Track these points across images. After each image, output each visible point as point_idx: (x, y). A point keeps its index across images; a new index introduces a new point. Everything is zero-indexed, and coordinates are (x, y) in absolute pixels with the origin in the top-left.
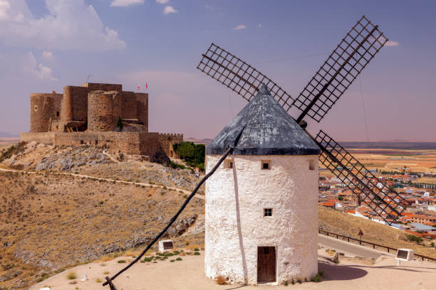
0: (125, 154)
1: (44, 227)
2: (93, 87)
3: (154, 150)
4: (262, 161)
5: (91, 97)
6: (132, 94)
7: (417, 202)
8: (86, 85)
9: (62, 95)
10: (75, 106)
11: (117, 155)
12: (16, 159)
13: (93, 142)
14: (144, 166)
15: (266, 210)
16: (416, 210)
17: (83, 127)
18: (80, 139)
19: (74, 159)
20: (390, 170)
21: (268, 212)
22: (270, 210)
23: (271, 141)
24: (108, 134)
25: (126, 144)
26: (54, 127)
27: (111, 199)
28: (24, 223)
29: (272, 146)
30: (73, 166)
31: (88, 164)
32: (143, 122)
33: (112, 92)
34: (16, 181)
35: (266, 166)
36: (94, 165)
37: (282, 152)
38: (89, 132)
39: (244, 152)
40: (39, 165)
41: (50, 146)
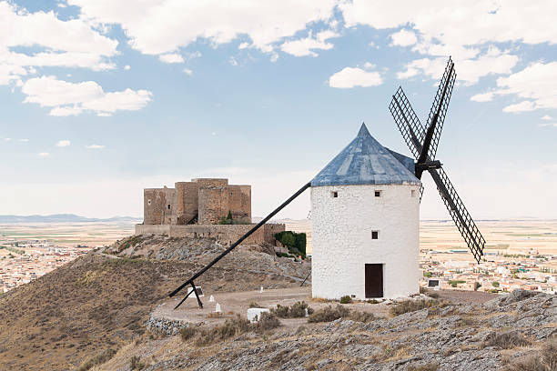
2: (202, 182)
5: (202, 192)
10: (187, 200)
11: (229, 245)
12: (136, 250)
13: (206, 234)
15: (372, 232)
17: (194, 220)
18: (194, 231)
19: (190, 250)
22: (376, 232)
24: (220, 227)
25: (236, 236)
26: (166, 219)
31: (203, 254)
32: (246, 214)
34: (142, 271)
36: (208, 255)
38: (200, 225)
40: (159, 256)
41: (166, 238)
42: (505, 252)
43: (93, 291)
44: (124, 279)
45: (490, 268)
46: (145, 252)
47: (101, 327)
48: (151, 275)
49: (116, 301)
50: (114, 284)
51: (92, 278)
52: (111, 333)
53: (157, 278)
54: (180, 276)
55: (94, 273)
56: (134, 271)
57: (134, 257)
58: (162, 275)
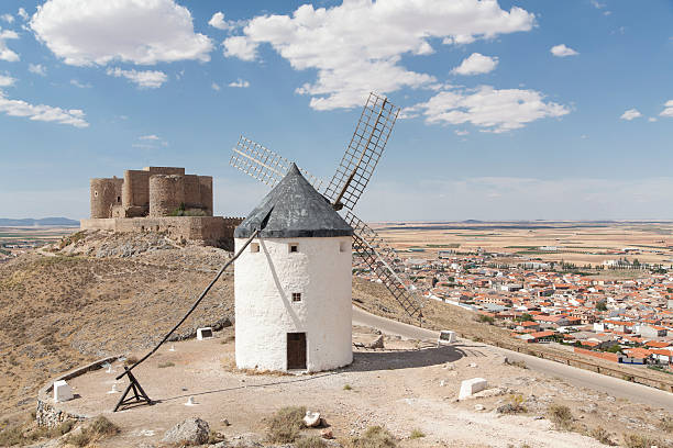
0: (188, 240)
1: (102, 316)
2: (154, 171)
3: (218, 235)
4: (290, 244)
5: (153, 182)
6: (195, 177)
7: (490, 283)
8: (147, 169)
9: (123, 180)
10: (136, 191)
11: (179, 241)
12: (76, 247)
13: (155, 228)
14: (207, 251)
15: (294, 295)
16: (489, 290)
17: (145, 213)
18: (142, 224)
19: (134, 246)
20: (464, 251)
21: (297, 297)
22: (299, 295)
23: (299, 224)
24: (169, 219)
25: (188, 229)
26: (114, 212)
27: (172, 286)
28: (82, 312)
29: (300, 228)
30: (133, 253)
31: (149, 250)
32: (207, 207)
33: (174, 176)
34: (75, 270)
35: (294, 249)
36: (154, 251)
37: (309, 234)
38: (150, 217)
39: (271, 235)
40: (99, 253)
41: (111, 233)
42: (456, 250)
43: (15, 295)
44: (52, 279)
45: (445, 265)
46: (85, 249)
47: (9, 341)
48: (84, 275)
49: (36, 307)
50: (40, 286)
51: (19, 280)
52: (19, 349)
53: (90, 279)
54: (115, 277)
55: (23, 274)
56: (66, 270)
57: (73, 255)
58: (96, 275)
